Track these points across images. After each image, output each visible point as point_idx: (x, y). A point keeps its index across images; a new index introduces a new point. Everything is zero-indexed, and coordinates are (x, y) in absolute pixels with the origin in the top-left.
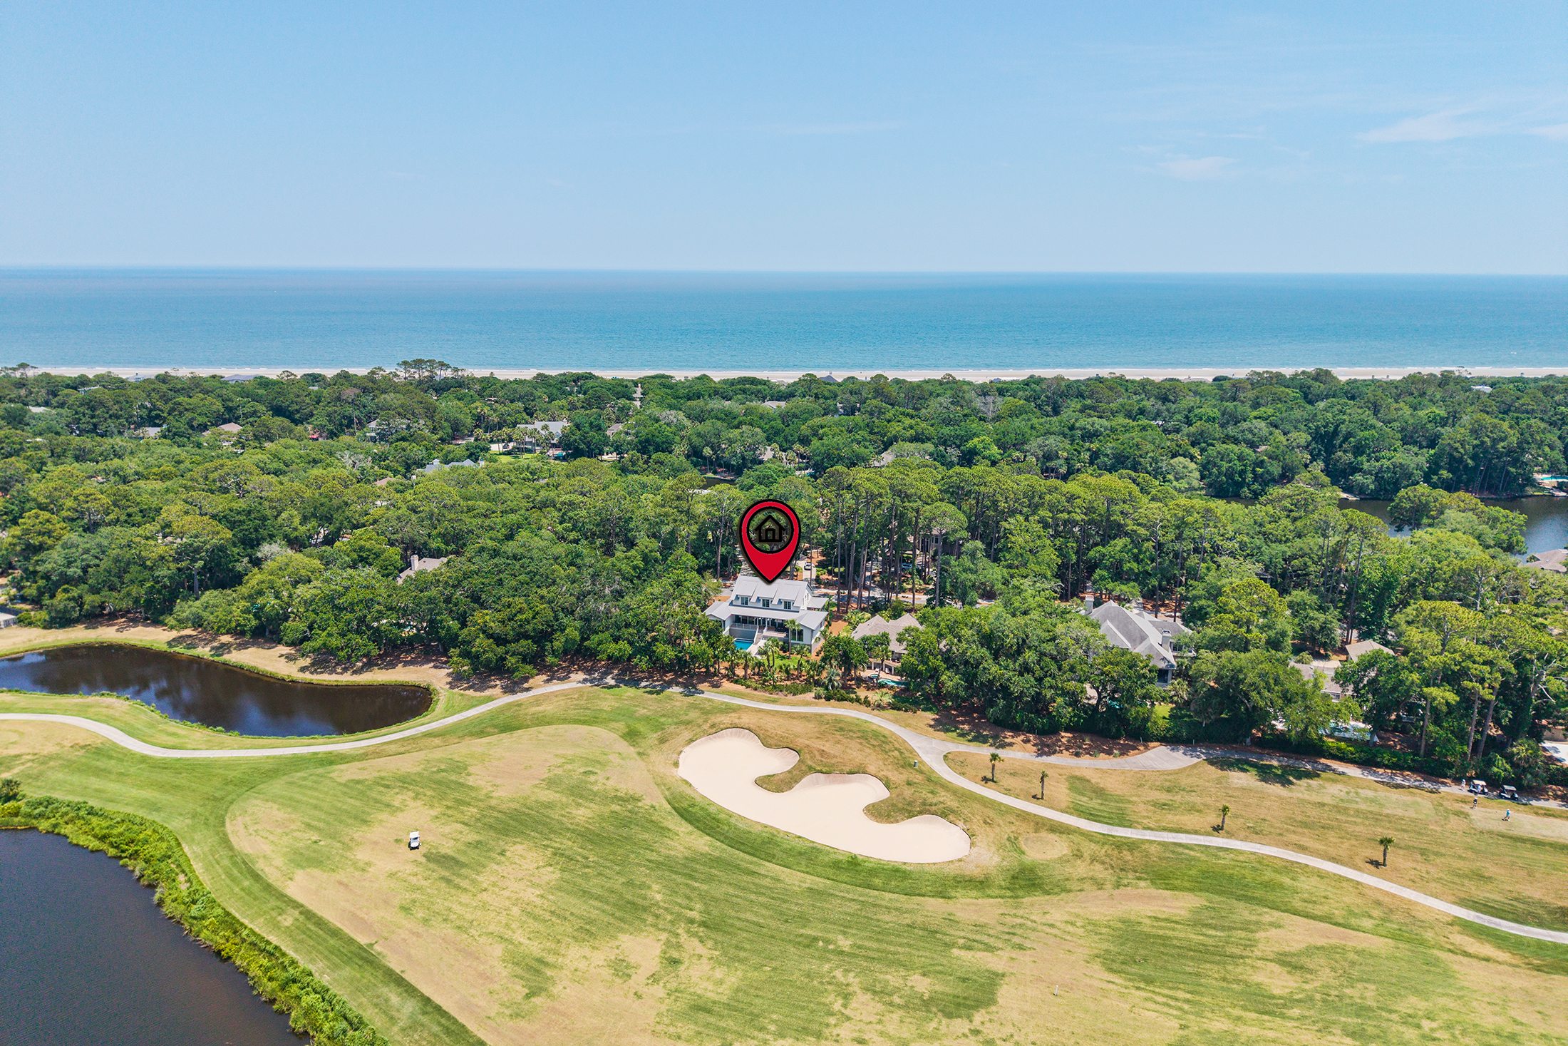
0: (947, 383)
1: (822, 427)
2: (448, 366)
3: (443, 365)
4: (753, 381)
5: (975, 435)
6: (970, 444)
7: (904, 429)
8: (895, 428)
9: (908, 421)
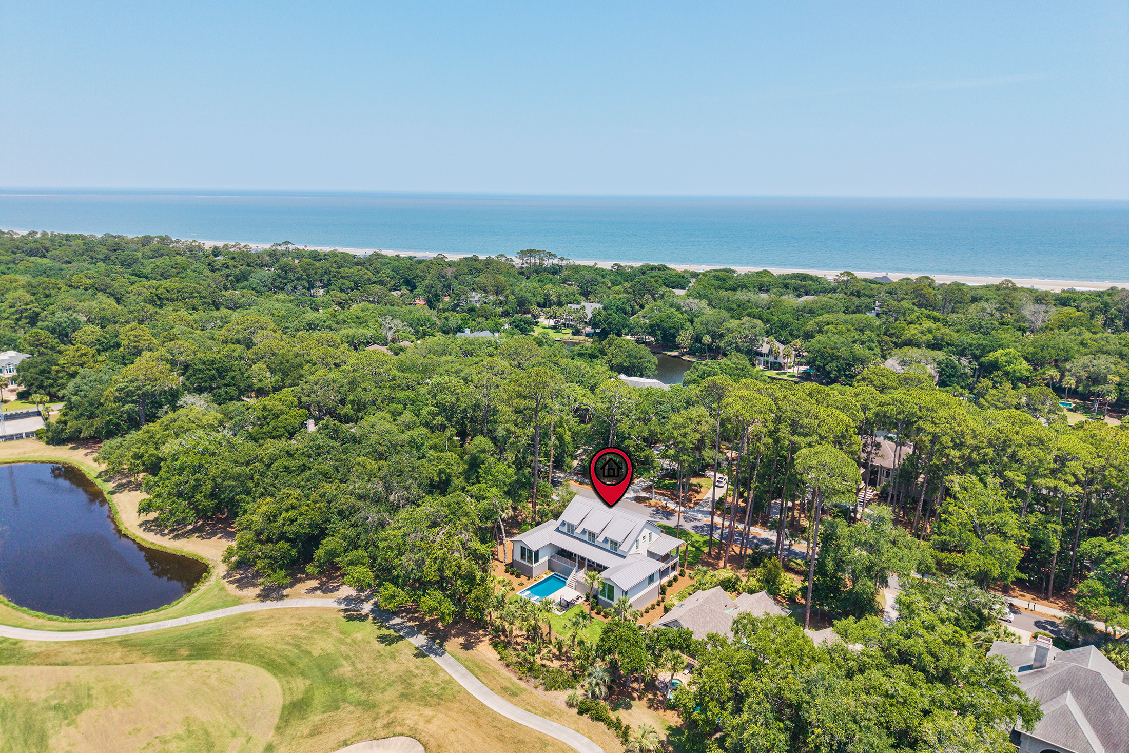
0: (1005, 289)
1: (828, 324)
2: (555, 256)
3: (551, 255)
4: (804, 277)
5: (1001, 346)
6: (991, 356)
7: (922, 333)
8: (912, 331)
9: (927, 324)
